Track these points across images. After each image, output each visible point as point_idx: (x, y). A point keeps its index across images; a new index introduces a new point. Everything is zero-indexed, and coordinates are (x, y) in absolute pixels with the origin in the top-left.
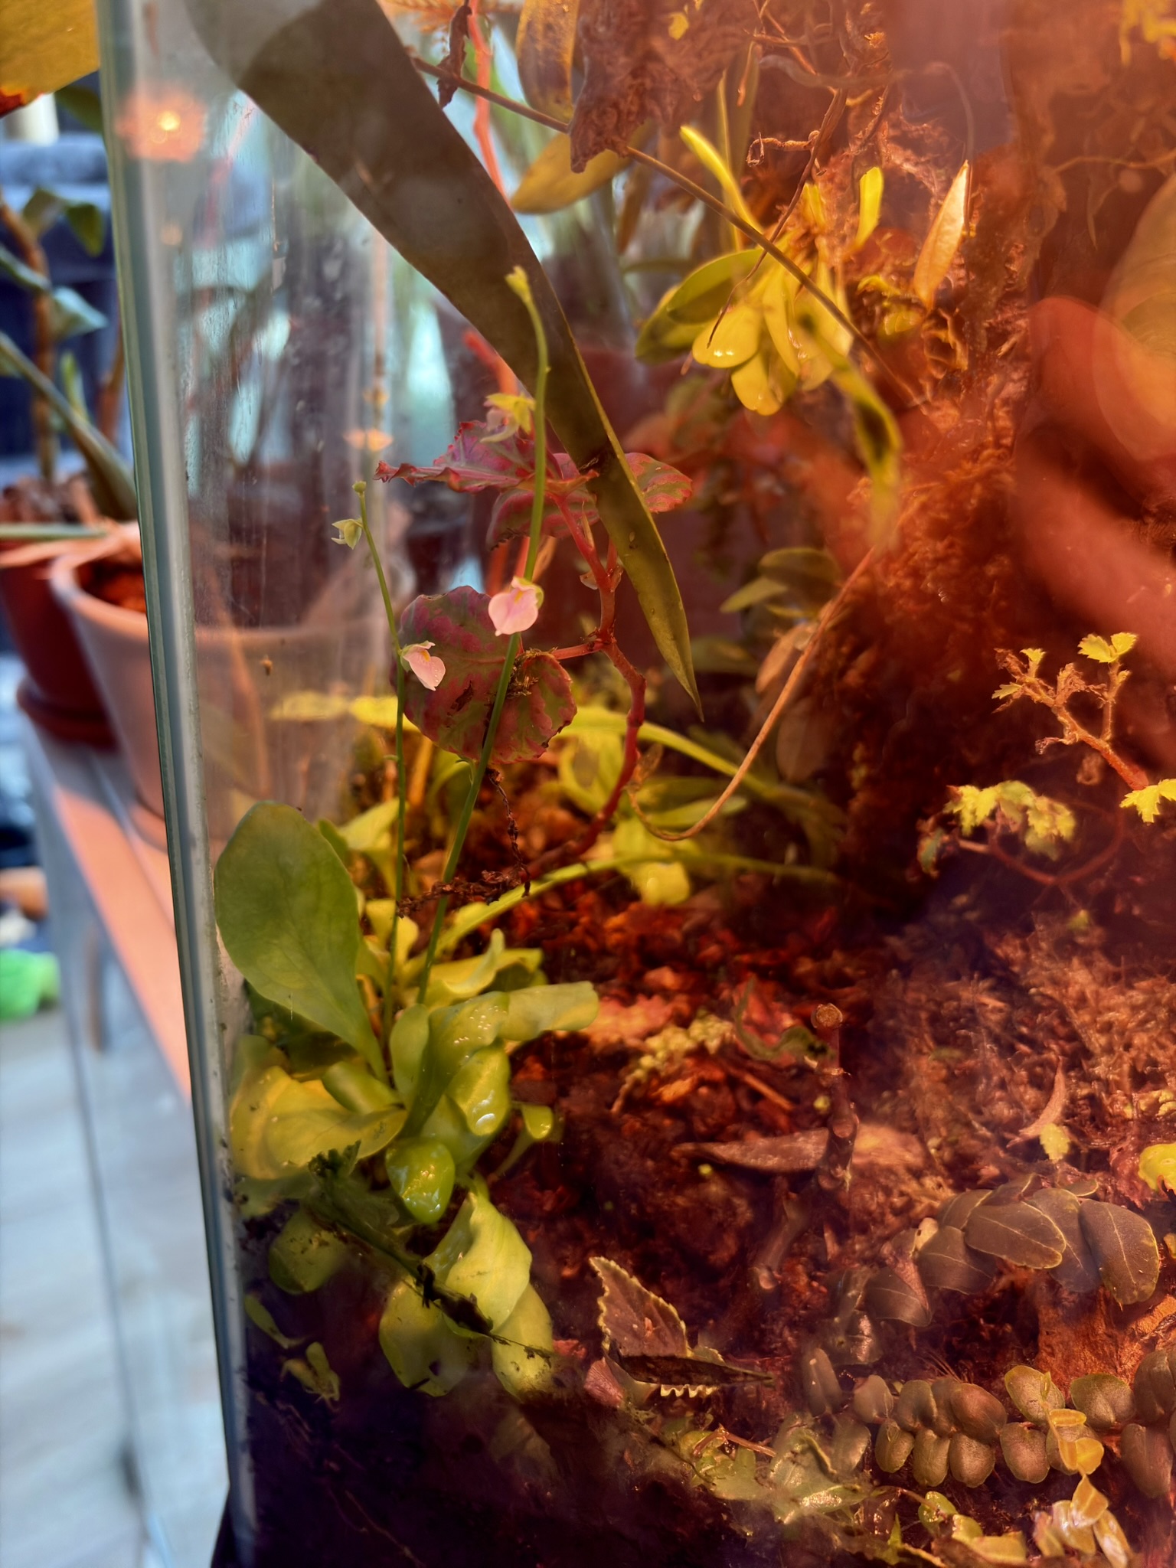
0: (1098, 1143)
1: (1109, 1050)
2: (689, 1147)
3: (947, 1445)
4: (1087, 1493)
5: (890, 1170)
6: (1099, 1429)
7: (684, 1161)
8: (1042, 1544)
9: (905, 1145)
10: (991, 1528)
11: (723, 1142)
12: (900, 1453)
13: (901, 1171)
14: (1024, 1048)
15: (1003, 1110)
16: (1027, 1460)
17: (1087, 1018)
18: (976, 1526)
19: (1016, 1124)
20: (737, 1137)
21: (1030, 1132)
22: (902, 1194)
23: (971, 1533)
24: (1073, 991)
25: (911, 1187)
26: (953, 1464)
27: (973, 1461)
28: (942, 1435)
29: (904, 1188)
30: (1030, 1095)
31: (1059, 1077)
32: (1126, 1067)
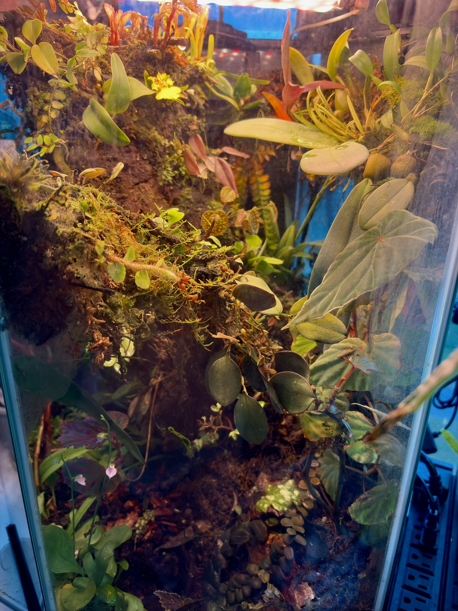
0: (246, 505)
1: (242, 483)
2: (157, 549)
3: (241, 590)
4: (270, 586)
5: (206, 532)
6: (267, 570)
7: (157, 554)
8: (265, 601)
9: (207, 524)
10: (255, 603)
11: (165, 543)
12: (232, 597)
13: (208, 531)
14: (224, 489)
15: (225, 507)
16: (257, 584)
17: (235, 477)
18: (252, 604)
19: (230, 508)
20: (167, 540)
21: (233, 510)
22: (211, 536)
23: (252, 606)
24: (230, 472)
25: (212, 534)
26: (244, 594)
27: (247, 590)
28: (239, 589)
29: (211, 535)
30: (229, 500)
31: (234, 494)
32: (246, 485)
